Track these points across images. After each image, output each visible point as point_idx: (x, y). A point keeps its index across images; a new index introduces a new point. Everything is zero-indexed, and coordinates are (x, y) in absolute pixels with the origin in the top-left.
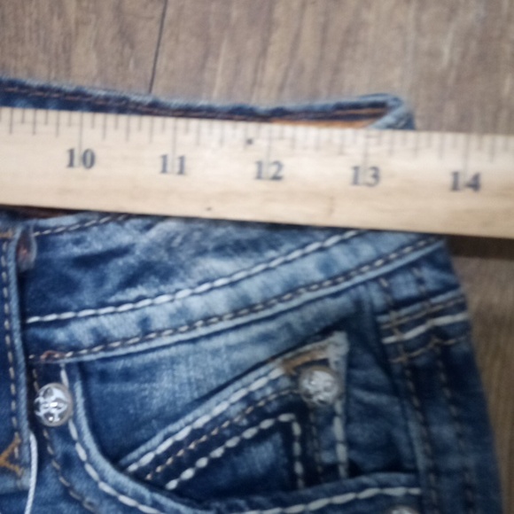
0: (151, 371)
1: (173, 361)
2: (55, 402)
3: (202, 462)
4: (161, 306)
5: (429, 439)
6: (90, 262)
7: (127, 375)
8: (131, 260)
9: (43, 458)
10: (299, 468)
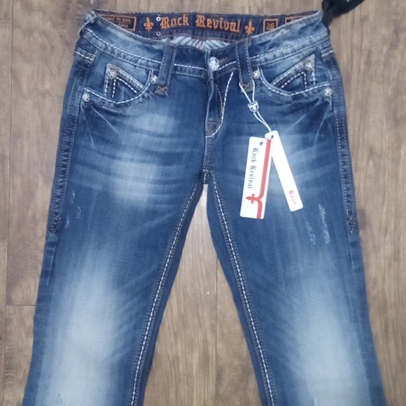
0: (276, 66)
1: (280, 63)
2: (257, 74)
3: (286, 84)
4: (277, 52)
5: (332, 74)
6: (263, 44)
7: (271, 67)
8: (271, 43)
9: (256, 85)
10: (305, 83)
